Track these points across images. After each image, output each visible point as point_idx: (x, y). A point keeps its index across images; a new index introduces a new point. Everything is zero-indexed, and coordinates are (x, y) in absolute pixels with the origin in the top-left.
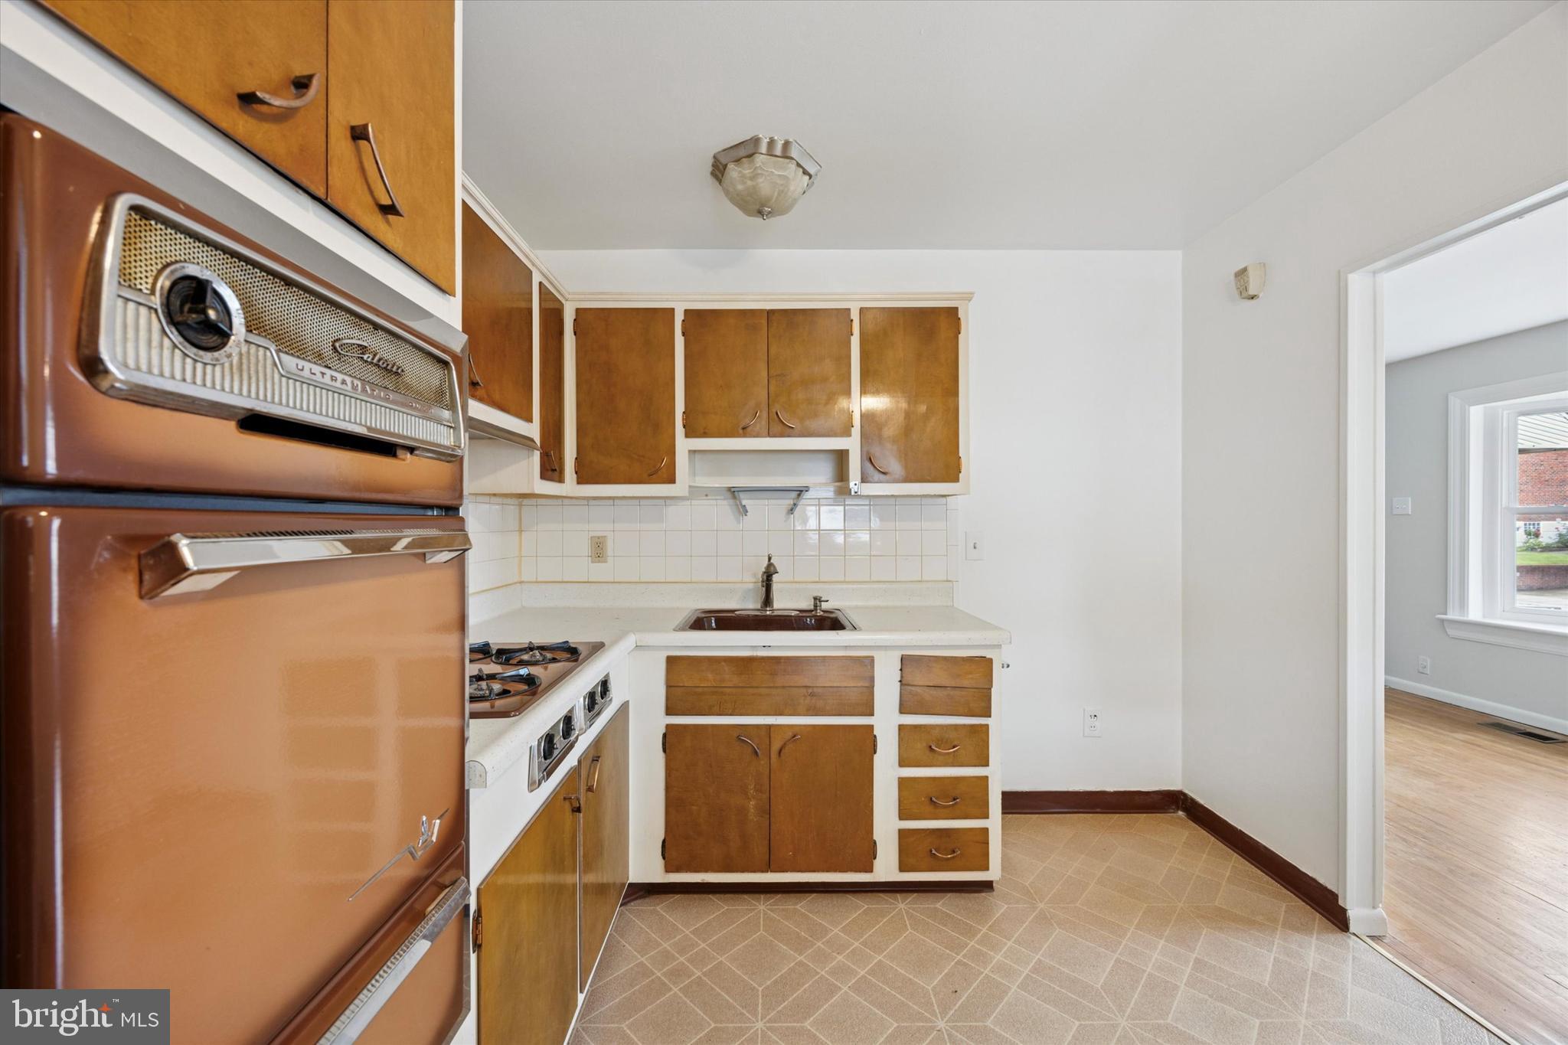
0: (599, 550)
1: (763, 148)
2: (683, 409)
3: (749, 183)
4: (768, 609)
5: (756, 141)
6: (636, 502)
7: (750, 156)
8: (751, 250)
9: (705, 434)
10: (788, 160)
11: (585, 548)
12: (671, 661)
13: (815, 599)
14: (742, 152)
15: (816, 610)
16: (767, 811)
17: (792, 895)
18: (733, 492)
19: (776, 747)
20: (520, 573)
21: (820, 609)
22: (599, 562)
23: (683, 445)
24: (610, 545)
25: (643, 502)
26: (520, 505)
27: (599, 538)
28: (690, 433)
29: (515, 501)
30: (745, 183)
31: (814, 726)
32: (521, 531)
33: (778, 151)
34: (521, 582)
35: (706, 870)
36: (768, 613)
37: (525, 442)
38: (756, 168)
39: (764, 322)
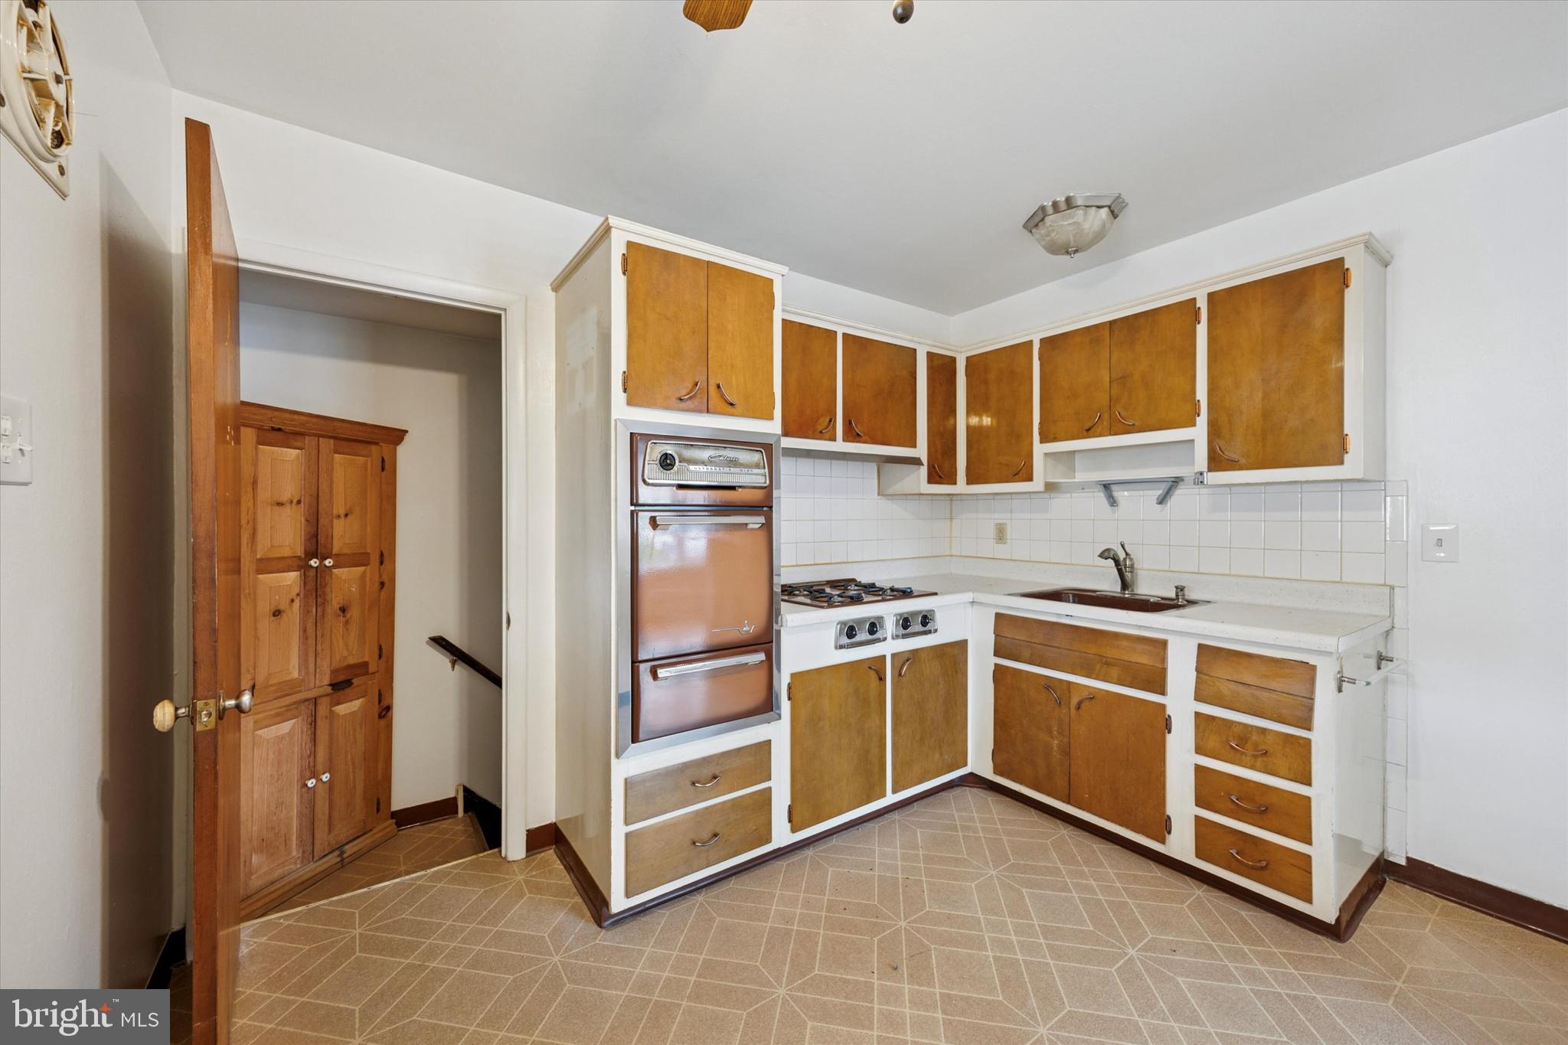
0: (1001, 535)
1: (1050, 210)
2: (1039, 421)
3: (1048, 239)
4: (1127, 592)
5: (1043, 208)
6: (1027, 496)
7: (1043, 220)
8: (1129, 258)
9: (1055, 439)
10: (1074, 209)
11: (991, 532)
12: (999, 616)
13: (1177, 588)
14: (1037, 219)
15: (1177, 599)
16: (1066, 752)
17: (1097, 838)
18: (1107, 487)
19: (1074, 701)
20: (951, 548)
21: (1183, 599)
22: (1001, 543)
23: (1039, 449)
24: (1009, 530)
25: (1033, 496)
26: (951, 500)
27: (1000, 524)
28: (1044, 439)
29: (948, 498)
30: (1044, 240)
31: (1107, 692)
32: (951, 519)
33: (1063, 206)
34: (952, 555)
35: (1021, 783)
36: (1127, 596)
37: (916, 462)
38: (1048, 228)
39: (1107, 333)
